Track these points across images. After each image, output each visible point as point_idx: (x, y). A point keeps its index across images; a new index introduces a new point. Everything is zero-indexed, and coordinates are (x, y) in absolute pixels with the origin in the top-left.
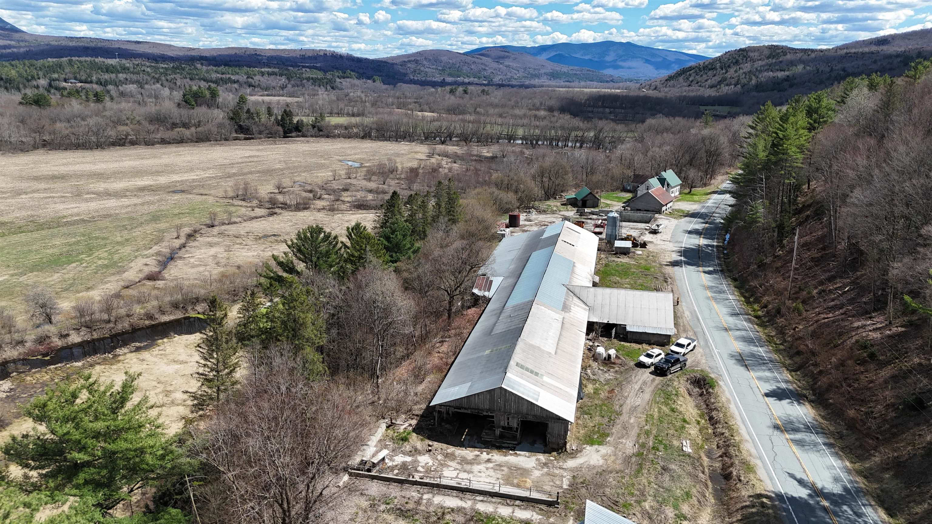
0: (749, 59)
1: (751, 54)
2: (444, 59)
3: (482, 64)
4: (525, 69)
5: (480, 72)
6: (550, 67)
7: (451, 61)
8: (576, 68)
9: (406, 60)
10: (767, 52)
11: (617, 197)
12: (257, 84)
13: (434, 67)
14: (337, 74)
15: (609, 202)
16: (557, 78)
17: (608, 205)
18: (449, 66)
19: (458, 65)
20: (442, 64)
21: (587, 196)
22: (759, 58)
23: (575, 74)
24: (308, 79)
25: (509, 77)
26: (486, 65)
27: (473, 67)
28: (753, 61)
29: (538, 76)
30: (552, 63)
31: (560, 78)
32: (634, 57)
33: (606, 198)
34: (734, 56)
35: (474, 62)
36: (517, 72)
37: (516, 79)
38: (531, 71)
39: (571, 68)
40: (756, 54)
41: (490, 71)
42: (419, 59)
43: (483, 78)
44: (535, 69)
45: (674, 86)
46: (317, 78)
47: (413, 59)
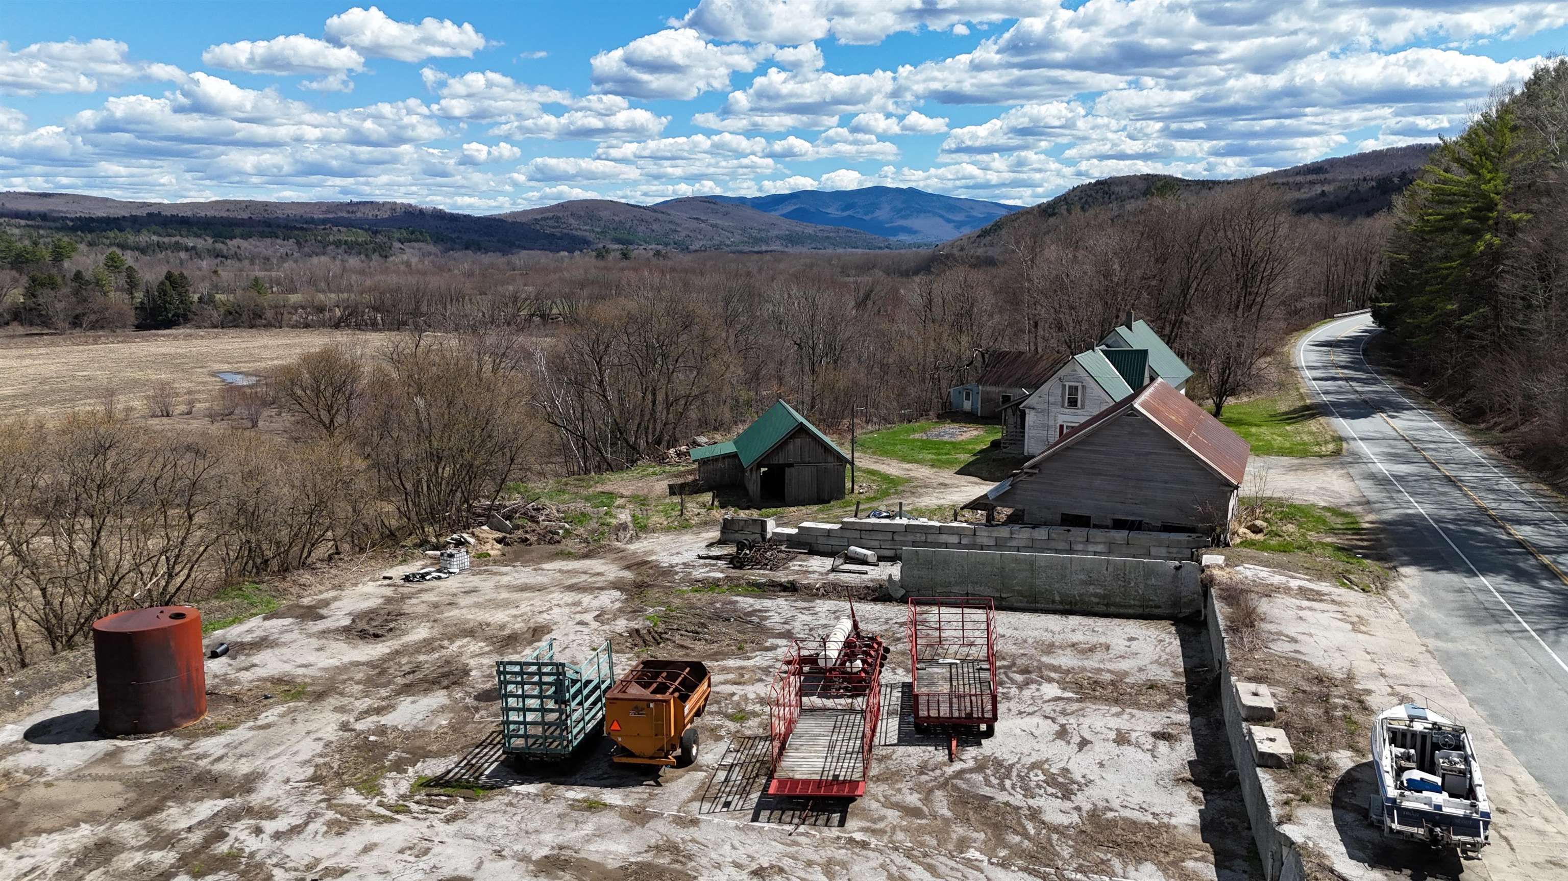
0: (1113, 197)
1: (1117, 189)
2: (605, 214)
3: (670, 222)
4: (744, 230)
5: (667, 235)
6: (787, 226)
7: (617, 219)
8: (828, 227)
9: (539, 217)
10: (1142, 186)
11: (926, 445)
12: (232, 252)
13: (587, 228)
14: (397, 235)
15: (894, 468)
16: (797, 243)
17: (891, 484)
18: (614, 225)
19: (630, 224)
20: (602, 223)
21: (782, 445)
22: (1130, 195)
23: (827, 237)
24: (338, 244)
25: (717, 243)
26: (678, 225)
27: (654, 227)
28: (1122, 199)
29: (766, 241)
30: (788, 221)
31: (803, 244)
32: (920, 211)
33: (883, 450)
34: (1089, 193)
35: (656, 220)
36: (730, 235)
37: (728, 246)
38: (755, 233)
39: (820, 227)
40: (1125, 188)
41: (683, 234)
42: (561, 215)
43: (672, 245)
44: (760, 230)
45: (992, 245)
46: (356, 243)
47: (551, 215)
